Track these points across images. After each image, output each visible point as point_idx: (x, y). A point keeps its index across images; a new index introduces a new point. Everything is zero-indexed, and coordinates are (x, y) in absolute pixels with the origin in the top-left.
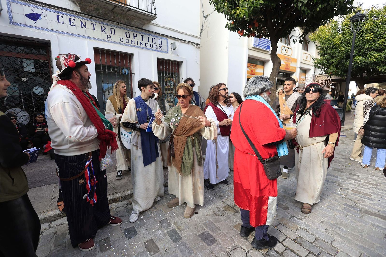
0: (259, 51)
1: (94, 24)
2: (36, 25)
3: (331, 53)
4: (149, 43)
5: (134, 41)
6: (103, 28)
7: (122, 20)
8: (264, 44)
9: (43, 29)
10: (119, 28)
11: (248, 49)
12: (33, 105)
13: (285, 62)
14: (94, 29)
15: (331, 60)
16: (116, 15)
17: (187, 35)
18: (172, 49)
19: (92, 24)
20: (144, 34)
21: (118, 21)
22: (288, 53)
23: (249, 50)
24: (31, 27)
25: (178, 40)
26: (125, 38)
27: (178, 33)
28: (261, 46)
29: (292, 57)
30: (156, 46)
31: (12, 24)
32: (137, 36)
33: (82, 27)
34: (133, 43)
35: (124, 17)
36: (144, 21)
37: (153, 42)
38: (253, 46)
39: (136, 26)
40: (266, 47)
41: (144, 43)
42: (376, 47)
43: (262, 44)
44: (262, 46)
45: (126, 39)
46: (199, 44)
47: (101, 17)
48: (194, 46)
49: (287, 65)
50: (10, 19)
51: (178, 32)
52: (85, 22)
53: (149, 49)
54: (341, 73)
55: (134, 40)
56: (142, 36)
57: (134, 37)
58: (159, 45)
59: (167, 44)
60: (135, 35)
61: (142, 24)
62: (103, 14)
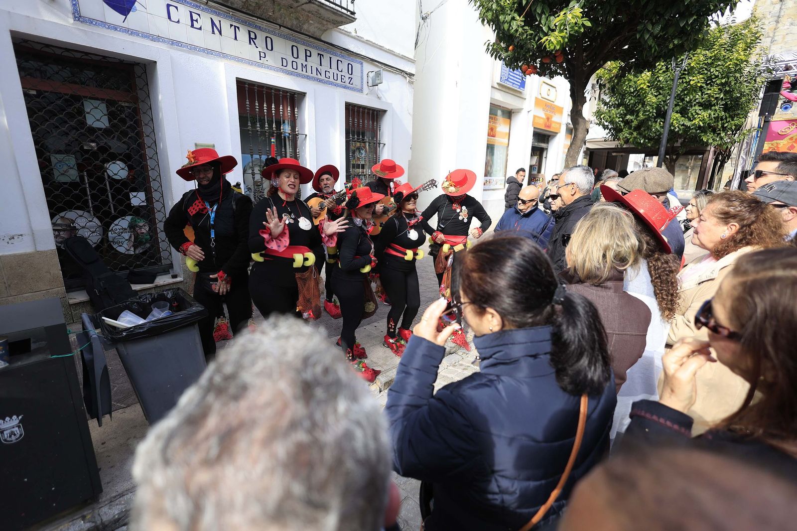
0: (507, 91)
1: (235, 27)
2: (125, 25)
3: (630, 104)
4: (331, 71)
5: (306, 65)
6: (253, 36)
7: (287, 19)
8: (517, 78)
9: (140, 35)
10: (280, 36)
11: (492, 87)
12: (108, 198)
13: (545, 114)
14: (236, 38)
15: (628, 117)
16: (277, 8)
17: (394, 55)
18: (370, 84)
19: (231, 25)
20: (324, 50)
21: (279, 21)
22: (550, 95)
23: (493, 89)
24: (116, 29)
25: (379, 65)
26: (290, 59)
27: (381, 51)
28: (512, 81)
29: (556, 103)
30: (343, 77)
31: (79, 20)
32: (310, 56)
33: (213, 32)
34: (304, 69)
35: (292, 13)
36: (327, 24)
37: (338, 69)
38: (499, 82)
39: (310, 34)
40: (519, 84)
41: (322, 69)
42: (704, 100)
43: (514, 77)
44: (514, 82)
45: (293, 61)
46: (413, 75)
47: (248, 12)
48: (406, 78)
49: (548, 119)
50: (74, 9)
51: (381, 48)
52: (220, 21)
53: (331, 84)
54: (644, 141)
55: (306, 63)
56: (321, 55)
57: (306, 56)
58: (348, 76)
59: (362, 73)
60: (308, 54)
61: (321, 30)
62: (254, 5)
